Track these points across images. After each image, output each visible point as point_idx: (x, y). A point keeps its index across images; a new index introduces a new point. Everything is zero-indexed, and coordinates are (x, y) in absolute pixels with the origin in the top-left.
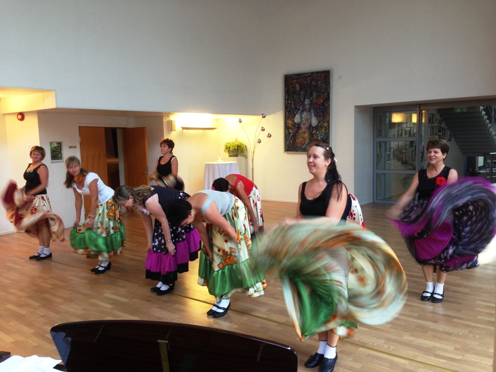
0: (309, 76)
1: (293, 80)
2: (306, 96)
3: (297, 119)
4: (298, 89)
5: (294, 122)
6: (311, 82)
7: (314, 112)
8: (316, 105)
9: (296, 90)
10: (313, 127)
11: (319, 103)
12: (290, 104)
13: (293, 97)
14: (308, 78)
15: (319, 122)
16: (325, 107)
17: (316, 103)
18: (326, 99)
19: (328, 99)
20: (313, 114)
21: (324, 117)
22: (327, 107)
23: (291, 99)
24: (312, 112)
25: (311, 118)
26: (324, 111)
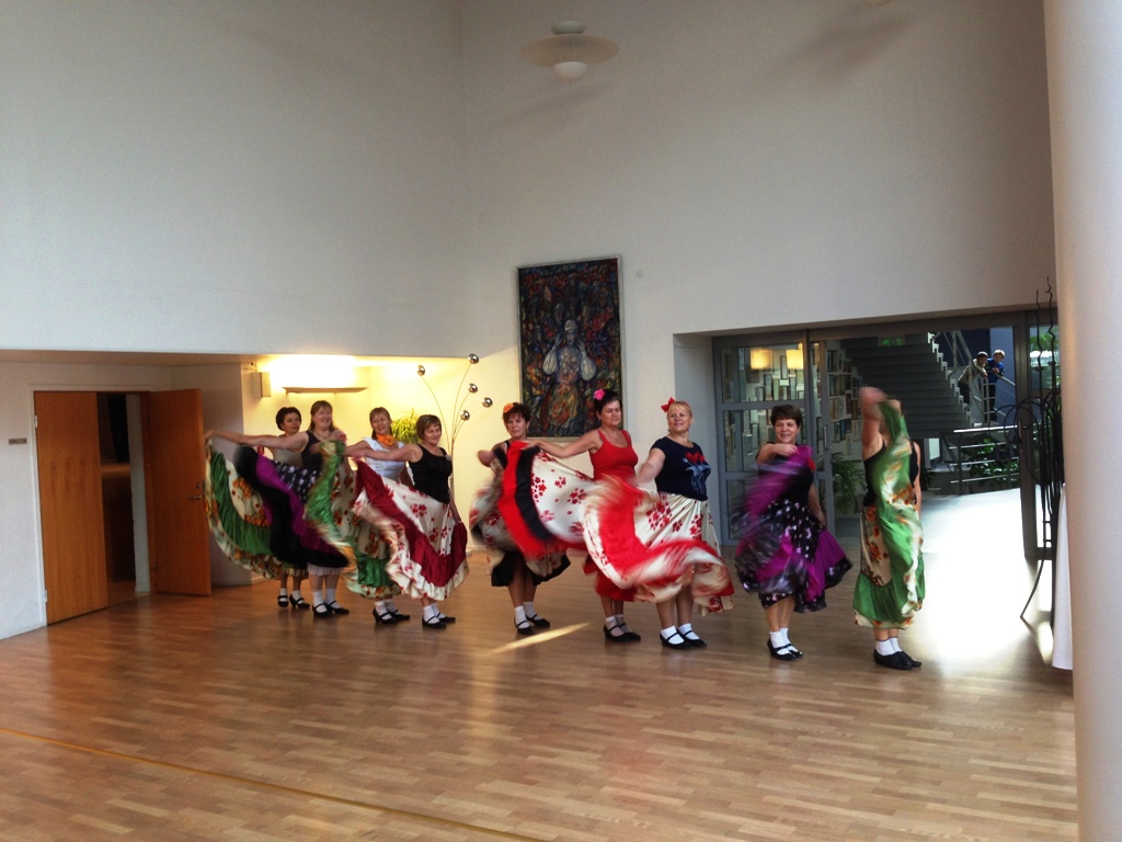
0: (570, 272)
1: (537, 279)
3: (549, 364)
4: (549, 299)
5: (542, 370)
6: (577, 283)
7: (586, 348)
8: (588, 335)
9: (544, 300)
10: (585, 382)
11: (595, 329)
12: (533, 331)
13: (538, 315)
14: (571, 276)
15: (598, 371)
16: (609, 338)
17: (589, 328)
18: (611, 319)
19: (614, 319)
20: (584, 353)
21: (609, 359)
22: (615, 336)
23: (535, 320)
24: (582, 348)
25: (580, 361)
26: (609, 346)
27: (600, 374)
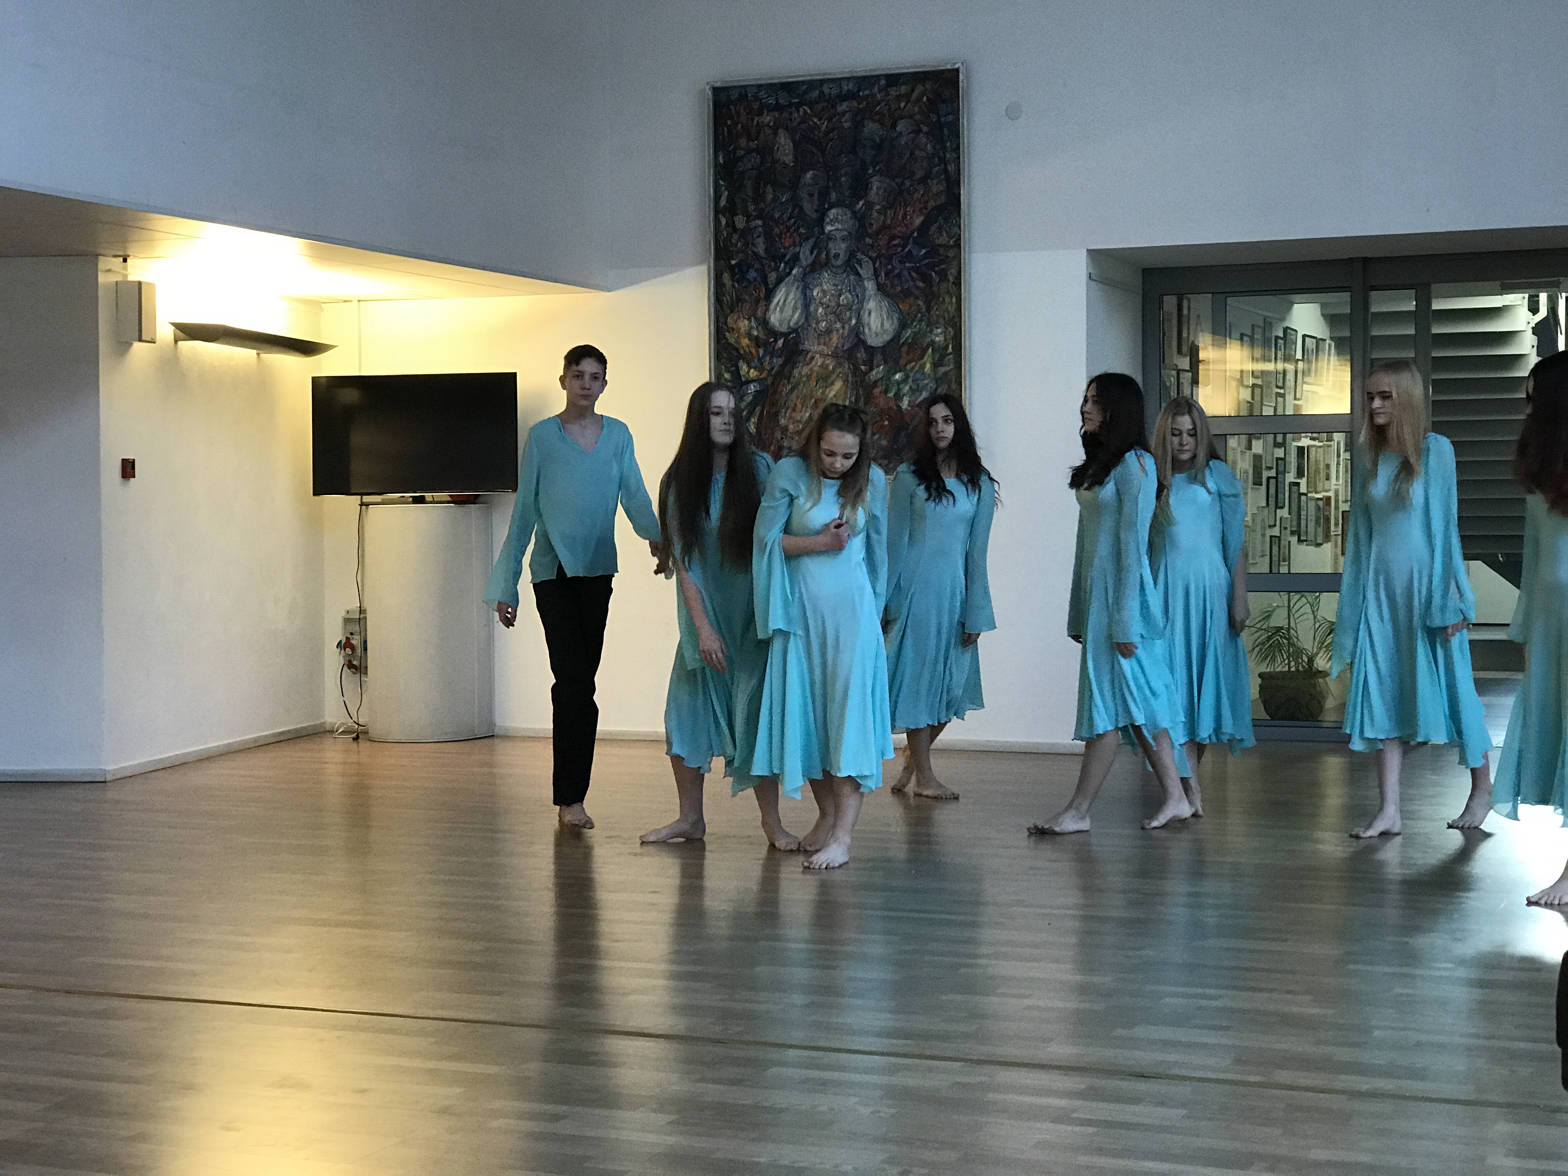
0: (842, 97)
1: (760, 114)
2: (833, 196)
3: (784, 309)
4: (789, 159)
5: (764, 323)
6: (858, 125)
7: (876, 275)
8: (883, 241)
9: (775, 161)
10: (871, 350)
11: (899, 230)
12: (745, 233)
13: (759, 197)
14: (842, 107)
15: (903, 325)
16: (933, 251)
17: (884, 228)
18: (939, 209)
19: (948, 208)
20: (870, 285)
21: (931, 297)
22: (947, 247)
23: (751, 208)
24: (866, 271)
25: (861, 302)
26: (932, 266)
27: (909, 332)
